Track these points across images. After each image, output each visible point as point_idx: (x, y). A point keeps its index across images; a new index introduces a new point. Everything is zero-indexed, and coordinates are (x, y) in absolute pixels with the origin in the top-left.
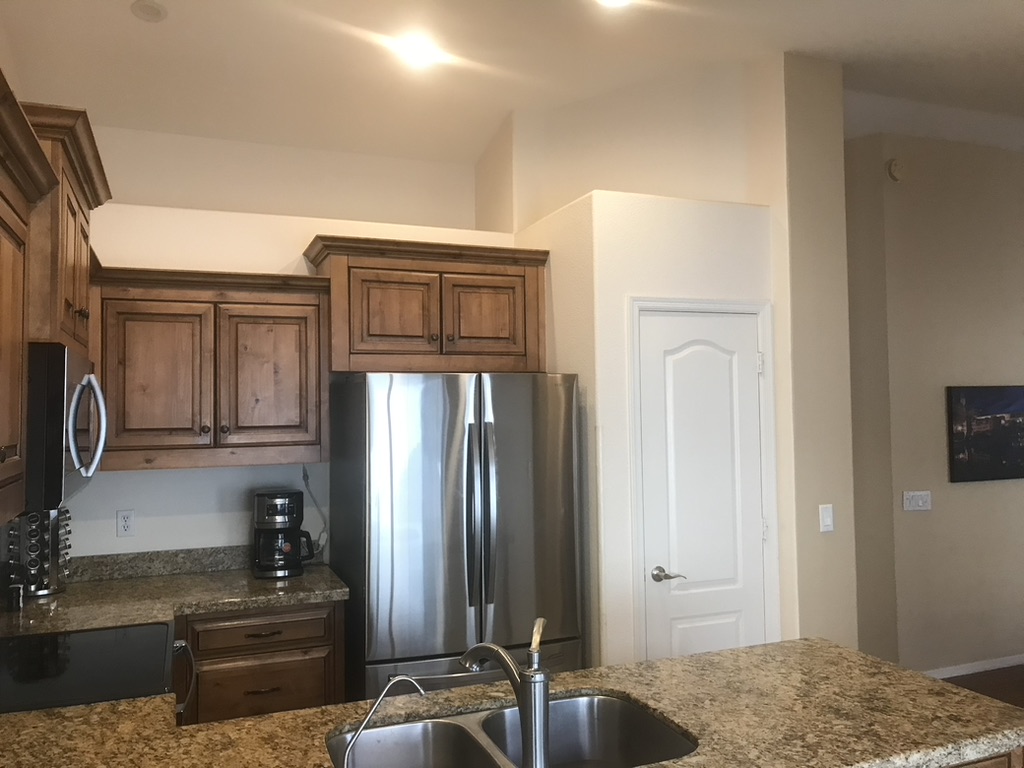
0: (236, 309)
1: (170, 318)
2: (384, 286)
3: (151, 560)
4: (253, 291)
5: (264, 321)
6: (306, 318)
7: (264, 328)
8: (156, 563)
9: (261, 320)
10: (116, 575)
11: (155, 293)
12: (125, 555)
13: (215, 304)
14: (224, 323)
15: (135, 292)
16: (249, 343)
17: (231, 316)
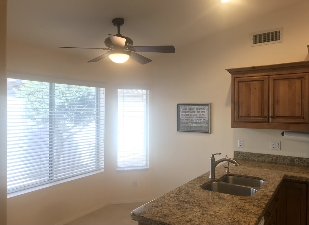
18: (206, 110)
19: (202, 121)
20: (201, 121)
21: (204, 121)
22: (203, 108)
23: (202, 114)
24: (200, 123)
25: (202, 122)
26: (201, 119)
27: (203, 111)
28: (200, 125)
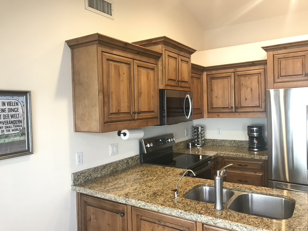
0: (239, 73)
1: (223, 78)
2: (286, 59)
3: (225, 142)
4: (244, 67)
5: (248, 75)
6: (260, 73)
7: (248, 78)
8: (227, 143)
9: (247, 76)
10: (217, 144)
11: (219, 72)
12: (219, 140)
13: (234, 72)
14: (236, 77)
15: (214, 72)
16: (243, 83)
17: (238, 75)
18: (19, 107)
19: (13, 130)
20: (9, 131)
21: (17, 130)
22: (13, 101)
23: (10, 113)
24: (7, 136)
25: (11, 132)
26: (10, 127)
27: (14, 107)
28: (7, 140)
